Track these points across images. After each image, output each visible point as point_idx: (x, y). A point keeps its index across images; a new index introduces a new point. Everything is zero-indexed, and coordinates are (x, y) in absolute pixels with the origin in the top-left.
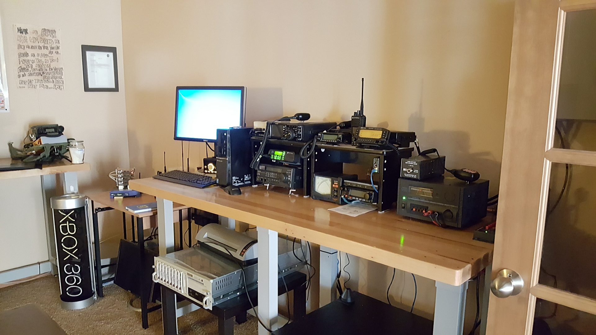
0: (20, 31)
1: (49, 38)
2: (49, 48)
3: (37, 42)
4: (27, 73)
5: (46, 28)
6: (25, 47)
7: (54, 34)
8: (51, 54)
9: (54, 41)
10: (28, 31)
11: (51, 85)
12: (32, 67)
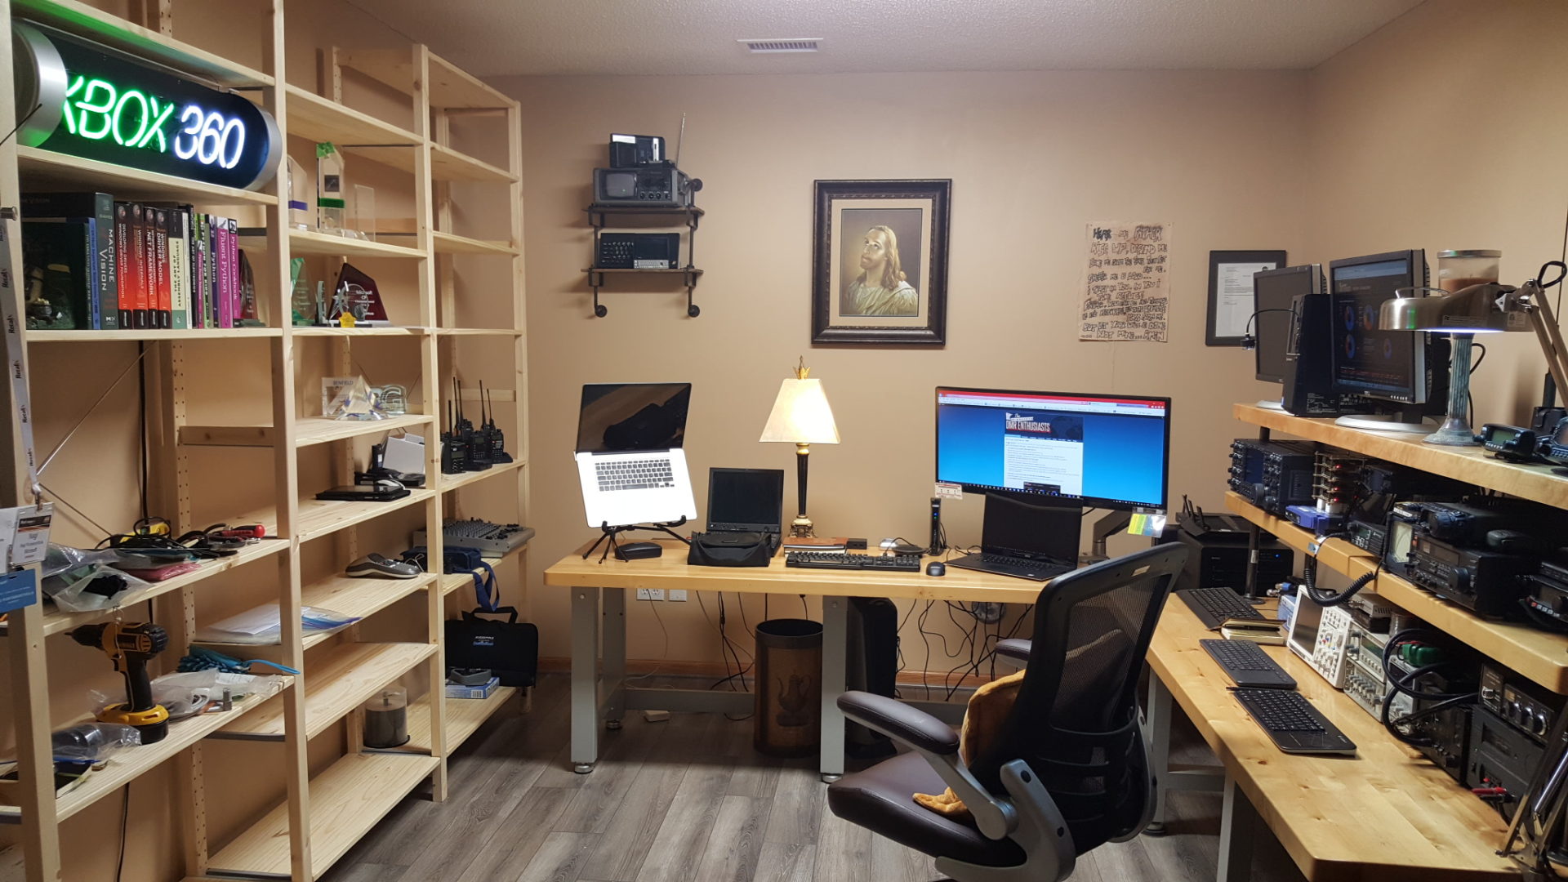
0: (1099, 234)
1: (1149, 241)
2: (1146, 261)
3: (1124, 251)
4: (1099, 310)
5: (1145, 224)
6: (1103, 263)
7: (1158, 234)
8: (1148, 272)
9: (1156, 246)
10: (1111, 233)
11: (1140, 332)
12: (1109, 298)
